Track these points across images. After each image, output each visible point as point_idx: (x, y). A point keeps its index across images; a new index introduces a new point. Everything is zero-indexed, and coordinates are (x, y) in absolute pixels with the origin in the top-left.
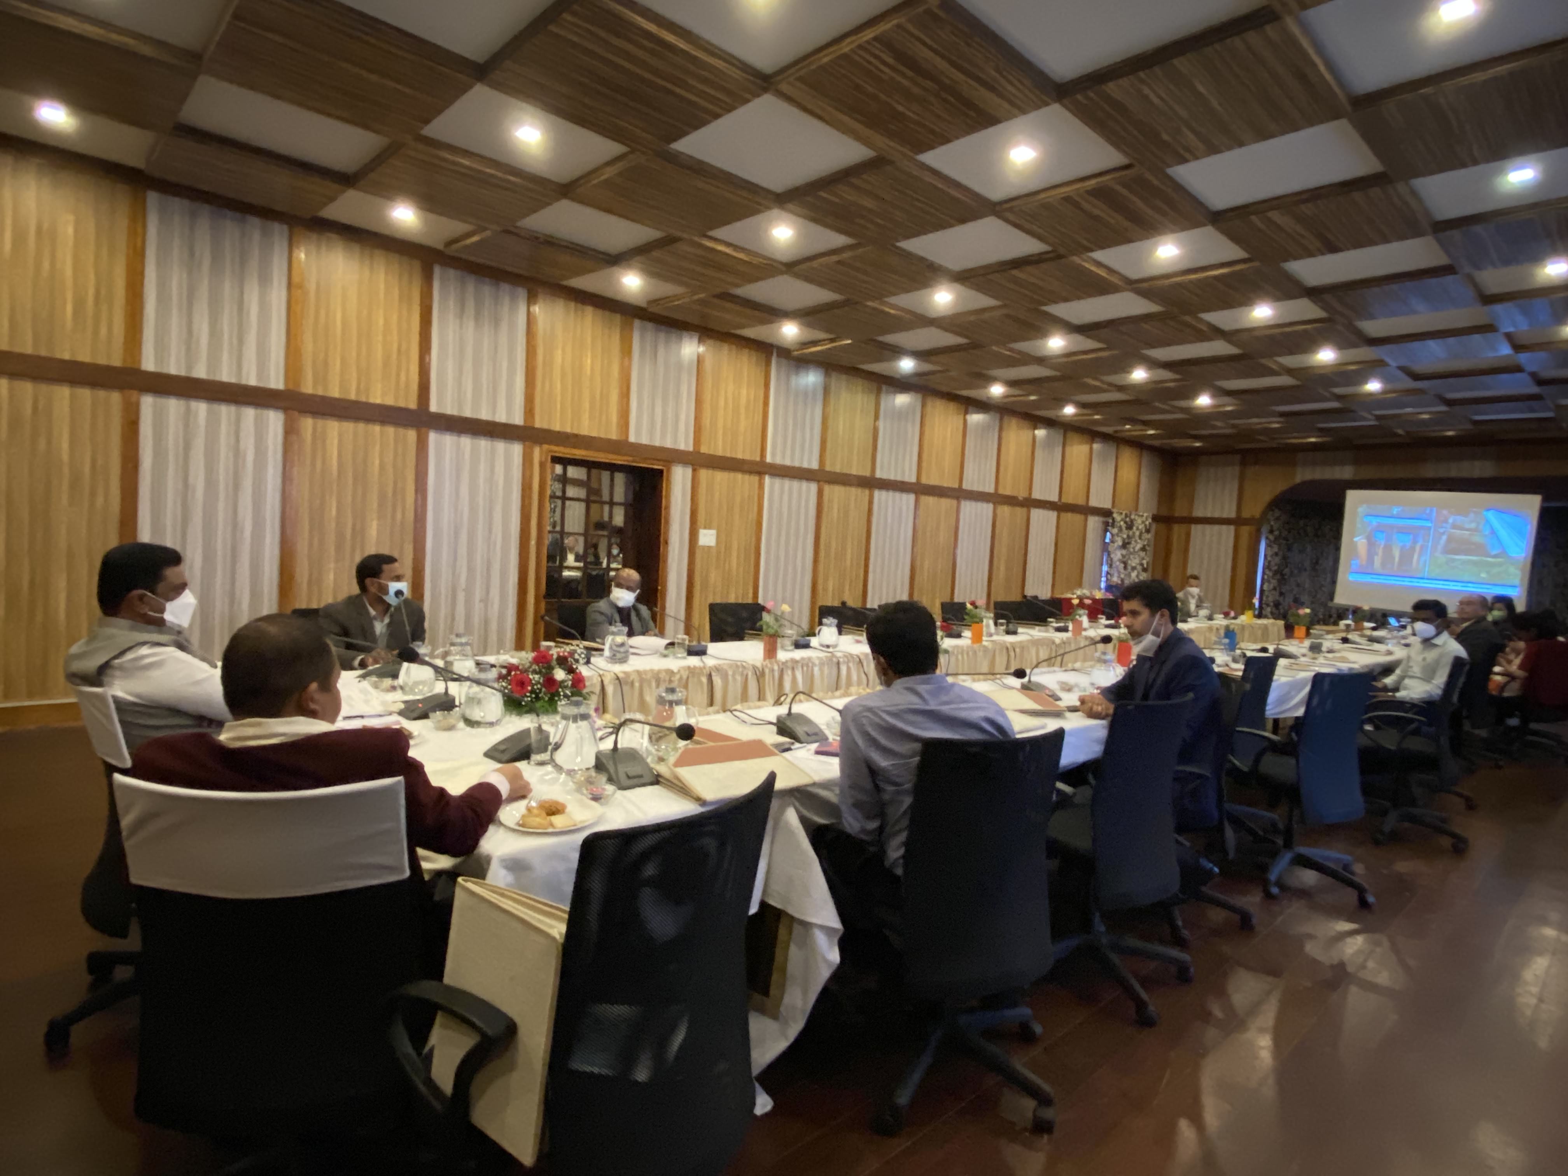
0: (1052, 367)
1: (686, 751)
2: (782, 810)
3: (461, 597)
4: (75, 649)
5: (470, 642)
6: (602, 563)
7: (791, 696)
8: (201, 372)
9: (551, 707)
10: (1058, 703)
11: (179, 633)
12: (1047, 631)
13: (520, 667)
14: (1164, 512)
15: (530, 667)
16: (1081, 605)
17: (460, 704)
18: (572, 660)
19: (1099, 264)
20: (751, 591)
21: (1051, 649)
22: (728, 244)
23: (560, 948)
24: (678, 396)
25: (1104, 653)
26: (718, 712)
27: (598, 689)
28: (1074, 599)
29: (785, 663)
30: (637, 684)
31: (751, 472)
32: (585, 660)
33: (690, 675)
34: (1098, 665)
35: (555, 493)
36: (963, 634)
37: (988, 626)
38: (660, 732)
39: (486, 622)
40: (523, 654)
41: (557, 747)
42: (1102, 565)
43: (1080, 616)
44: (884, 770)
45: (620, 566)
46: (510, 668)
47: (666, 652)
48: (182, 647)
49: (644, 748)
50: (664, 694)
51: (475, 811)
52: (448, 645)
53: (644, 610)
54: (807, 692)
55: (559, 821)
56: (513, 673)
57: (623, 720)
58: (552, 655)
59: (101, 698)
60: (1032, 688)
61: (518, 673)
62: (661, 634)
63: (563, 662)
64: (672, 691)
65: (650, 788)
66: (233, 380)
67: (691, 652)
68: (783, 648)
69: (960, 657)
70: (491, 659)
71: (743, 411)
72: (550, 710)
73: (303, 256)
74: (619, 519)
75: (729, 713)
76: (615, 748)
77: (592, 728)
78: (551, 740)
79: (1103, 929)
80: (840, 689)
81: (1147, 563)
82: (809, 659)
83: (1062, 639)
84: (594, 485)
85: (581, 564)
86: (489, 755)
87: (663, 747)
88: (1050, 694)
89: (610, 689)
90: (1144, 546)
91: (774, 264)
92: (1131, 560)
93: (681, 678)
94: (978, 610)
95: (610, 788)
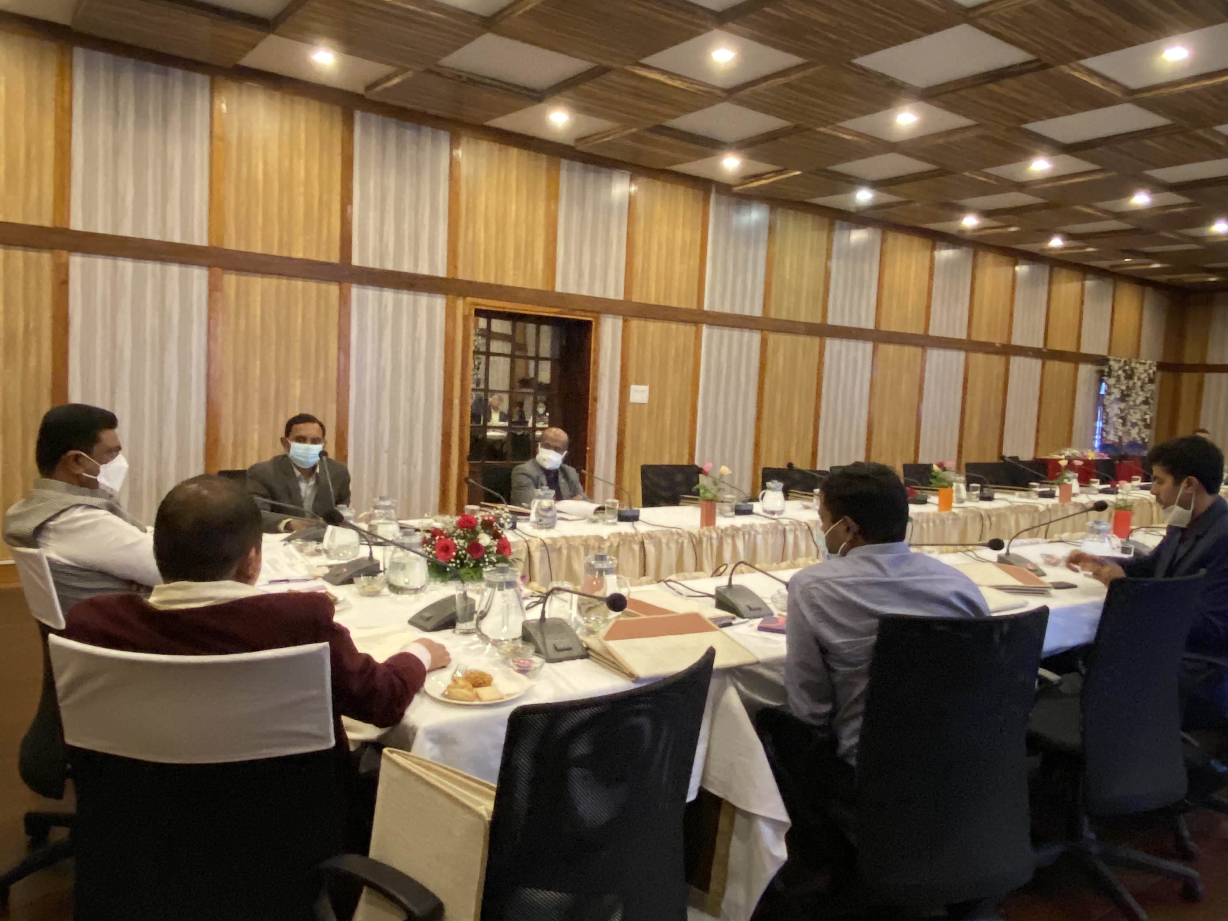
0: (1035, 194)
1: (617, 624)
2: (722, 690)
3: (384, 457)
4: (11, 511)
5: (393, 505)
6: (527, 422)
7: (731, 566)
8: (127, 231)
9: (476, 574)
10: (1042, 579)
11: (111, 496)
12: (1028, 497)
13: (445, 532)
14: (1170, 360)
15: (454, 532)
16: (1071, 466)
17: (385, 569)
18: (498, 525)
19: (1092, 73)
20: (686, 451)
21: (1034, 518)
22: (664, 72)
23: (488, 826)
24: (607, 242)
25: (1097, 522)
26: (650, 583)
27: (523, 556)
28: (1061, 459)
29: (723, 531)
30: (565, 552)
31: (685, 322)
32: (511, 525)
33: (621, 542)
34: (1091, 536)
35: (478, 349)
36: (928, 500)
37: (958, 490)
38: (589, 603)
39: (410, 484)
40: (447, 518)
41: (483, 615)
42: (1096, 420)
43: (1069, 479)
44: (836, 647)
45: (547, 426)
46: (435, 532)
47: (595, 517)
48: (113, 509)
49: (573, 619)
50: (593, 562)
51: (402, 680)
52: (372, 509)
53: (572, 472)
54: (748, 562)
55: (485, 693)
56: (437, 538)
57: (550, 588)
58: (477, 519)
59: (37, 559)
60: (1012, 562)
61: (443, 537)
62: (590, 497)
63: (487, 526)
64: (601, 558)
65: (579, 662)
66: (157, 238)
67: (622, 518)
68: (722, 514)
69: (925, 525)
70: (415, 523)
71: (678, 253)
72: (475, 576)
73: (224, 106)
74: (545, 375)
75: (663, 584)
76: (543, 619)
77: (519, 596)
78: (476, 609)
79: (1092, 836)
80: (786, 560)
81: (1151, 419)
82: (752, 526)
83: (1048, 505)
84: (519, 339)
85: (506, 424)
86: (412, 622)
87: (593, 618)
88: (1031, 568)
89: (536, 556)
90: (1147, 398)
91: (715, 91)
92: (1131, 415)
93: (611, 546)
94: (946, 473)
95: (537, 660)
